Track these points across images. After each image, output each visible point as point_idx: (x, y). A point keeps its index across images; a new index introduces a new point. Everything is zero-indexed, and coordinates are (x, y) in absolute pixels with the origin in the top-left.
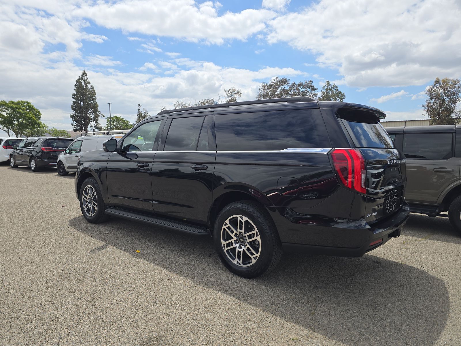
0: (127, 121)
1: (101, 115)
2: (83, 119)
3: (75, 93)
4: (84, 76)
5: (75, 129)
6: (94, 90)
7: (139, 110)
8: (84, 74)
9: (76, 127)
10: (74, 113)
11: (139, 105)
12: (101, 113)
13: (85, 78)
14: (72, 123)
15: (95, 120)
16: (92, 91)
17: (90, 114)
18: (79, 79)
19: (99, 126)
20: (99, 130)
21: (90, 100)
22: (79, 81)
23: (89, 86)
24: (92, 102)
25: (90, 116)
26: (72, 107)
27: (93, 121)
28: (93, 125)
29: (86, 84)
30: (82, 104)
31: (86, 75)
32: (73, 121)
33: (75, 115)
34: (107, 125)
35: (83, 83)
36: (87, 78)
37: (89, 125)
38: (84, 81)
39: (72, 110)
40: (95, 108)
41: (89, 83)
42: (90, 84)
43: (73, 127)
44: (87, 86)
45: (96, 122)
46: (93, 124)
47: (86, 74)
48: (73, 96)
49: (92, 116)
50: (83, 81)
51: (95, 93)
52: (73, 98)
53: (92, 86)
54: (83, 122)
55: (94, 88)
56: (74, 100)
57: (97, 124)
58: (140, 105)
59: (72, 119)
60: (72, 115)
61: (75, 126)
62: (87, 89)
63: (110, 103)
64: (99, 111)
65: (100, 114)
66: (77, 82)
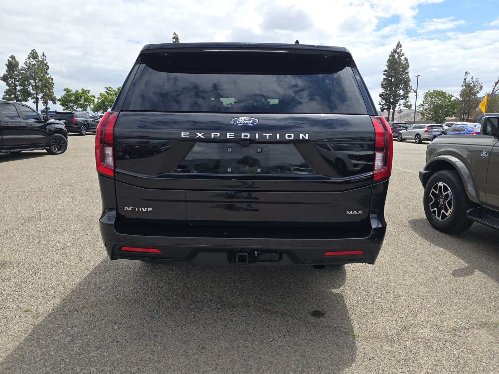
0: (450, 95)
1: (412, 91)
2: (392, 97)
3: (387, 69)
4: (398, 48)
5: (382, 108)
6: (407, 63)
7: (465, 79)
8: (399, 45)
9: (384, 107)
10: (383, 91)
11: (466, 73)
12: (413, 89)
13: (399, 51)
14: (380, 102)
15: (405, 97)
16: (405, 64)
17: (399, 91)
18: (392, 53)
19: (408, 103)
20: (408, 108)
21: (401, 75)
22: (392, 55)
23: (403, 58)
24: (404, 76)
25: (400, 92)
26: (382, 85)
27: (403, 99)
28: (402, 103)
29: (399, 56)
30: (393, 80)
31: (401, 47)
32: (380, 101)
33: (384, 94)
34: (423, 101)
35: (396, 57)
36: (401, 50)
37: (397, 103)
38: (398, 53)
39: (382, 88)
40: (406, 83)
41: (403, 55)
42: (404, 57)
43: (381, 106)
44: (400, 59)
45: (406, 100)
46: (402, 101)
47: (400, 45)
48: (385, 73)
49: (402, 93)
50: (396, 54)
51: (408, 65)
52: (384, 74)
53: (405, 58)
54: (392, 101)
55: (407, 60)
56: (385, 77)
57: (407, 101)
58: (468, 73)
59: (380, 98)
60: (381, 93)
61: (383, 105)
62: (401, 62)
63: (418, 76)
64: (410, 86)
65: (411, 89)
66: (390, 56)
